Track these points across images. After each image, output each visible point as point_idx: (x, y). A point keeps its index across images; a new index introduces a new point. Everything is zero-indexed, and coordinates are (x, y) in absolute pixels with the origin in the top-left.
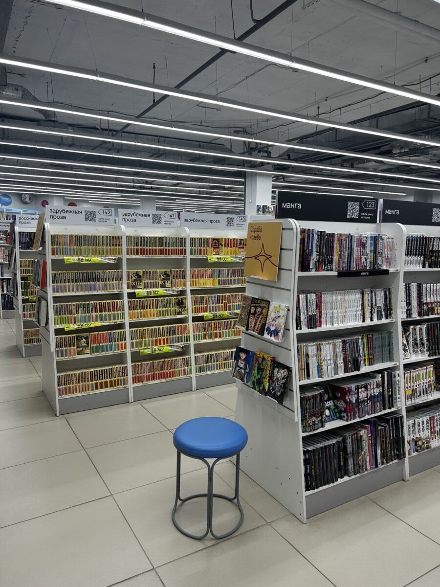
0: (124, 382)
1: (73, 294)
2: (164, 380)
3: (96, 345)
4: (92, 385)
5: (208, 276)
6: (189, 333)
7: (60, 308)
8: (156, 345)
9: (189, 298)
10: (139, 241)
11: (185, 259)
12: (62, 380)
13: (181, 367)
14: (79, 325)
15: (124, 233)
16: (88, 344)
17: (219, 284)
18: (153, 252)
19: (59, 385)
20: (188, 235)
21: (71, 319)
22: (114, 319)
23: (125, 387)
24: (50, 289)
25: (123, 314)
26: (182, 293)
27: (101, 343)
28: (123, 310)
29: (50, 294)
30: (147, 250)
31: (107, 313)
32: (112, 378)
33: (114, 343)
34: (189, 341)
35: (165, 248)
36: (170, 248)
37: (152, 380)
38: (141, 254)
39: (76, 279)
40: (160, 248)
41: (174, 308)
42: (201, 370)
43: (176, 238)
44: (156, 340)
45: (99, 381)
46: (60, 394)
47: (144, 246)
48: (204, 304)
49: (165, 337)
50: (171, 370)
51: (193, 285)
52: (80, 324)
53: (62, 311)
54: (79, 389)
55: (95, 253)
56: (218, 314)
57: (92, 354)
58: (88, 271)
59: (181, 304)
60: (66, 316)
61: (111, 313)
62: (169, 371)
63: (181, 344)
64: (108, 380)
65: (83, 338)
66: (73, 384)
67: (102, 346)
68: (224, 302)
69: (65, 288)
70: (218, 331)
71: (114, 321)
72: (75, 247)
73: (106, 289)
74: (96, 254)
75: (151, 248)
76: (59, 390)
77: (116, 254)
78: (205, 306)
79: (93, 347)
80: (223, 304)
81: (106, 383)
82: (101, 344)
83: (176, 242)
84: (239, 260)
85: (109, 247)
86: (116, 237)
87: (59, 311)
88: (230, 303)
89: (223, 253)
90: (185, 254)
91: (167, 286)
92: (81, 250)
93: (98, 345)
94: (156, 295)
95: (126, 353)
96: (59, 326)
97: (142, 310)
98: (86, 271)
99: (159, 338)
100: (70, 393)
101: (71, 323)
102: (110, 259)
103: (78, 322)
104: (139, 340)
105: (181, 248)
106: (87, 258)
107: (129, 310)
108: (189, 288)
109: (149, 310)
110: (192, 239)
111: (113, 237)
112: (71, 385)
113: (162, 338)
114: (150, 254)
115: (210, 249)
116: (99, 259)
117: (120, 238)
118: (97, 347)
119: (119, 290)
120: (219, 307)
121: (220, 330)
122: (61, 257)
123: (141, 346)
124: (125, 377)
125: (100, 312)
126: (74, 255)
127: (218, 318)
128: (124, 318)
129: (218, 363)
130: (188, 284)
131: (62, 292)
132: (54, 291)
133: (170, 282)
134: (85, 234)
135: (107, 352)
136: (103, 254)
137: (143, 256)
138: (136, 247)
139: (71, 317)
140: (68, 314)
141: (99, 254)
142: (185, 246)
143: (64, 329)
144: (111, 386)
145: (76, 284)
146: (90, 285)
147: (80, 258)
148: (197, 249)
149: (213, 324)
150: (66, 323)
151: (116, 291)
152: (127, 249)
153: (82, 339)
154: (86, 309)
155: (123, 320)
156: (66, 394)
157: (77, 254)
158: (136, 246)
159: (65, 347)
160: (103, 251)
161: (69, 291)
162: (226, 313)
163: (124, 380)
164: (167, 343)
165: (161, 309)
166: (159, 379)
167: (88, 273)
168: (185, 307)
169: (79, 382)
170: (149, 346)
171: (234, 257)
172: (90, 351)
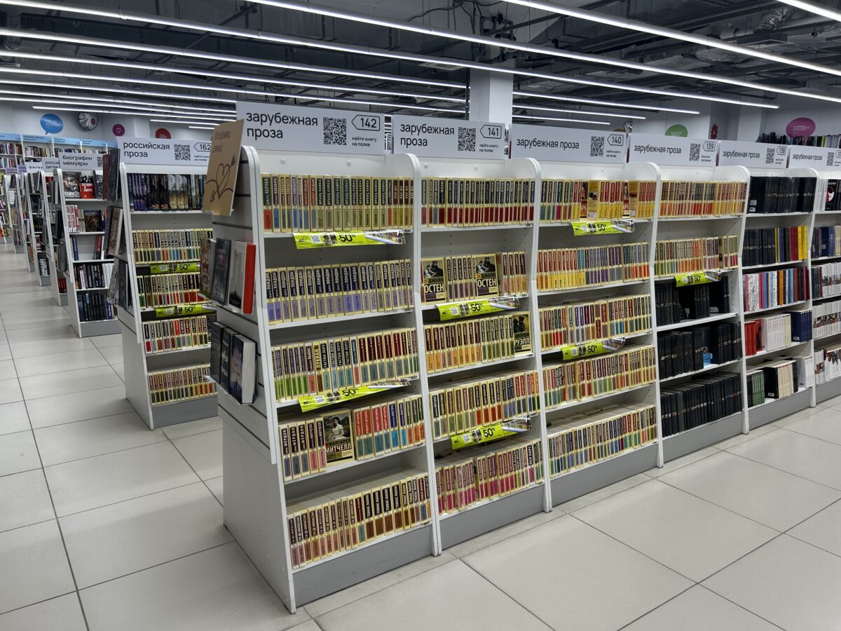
0: (424, 513)
1: (313, 321)
2: (495, 498)
3: (365, 436)
4: (361, 528)
5: (570, 266)
6: (538, 392)
7: (286, 357)
8: (479, 422)
9: (536, 314)
10: (444, 190)
11: (528, 230)
12: (299, 528)
13: (526, 466)
14: (329, 395)
15: (419, 173)
16: (347, 434)
17: (588, 283)
18: (473, 216)
19: (293, 541)
20: (539, 176)
21: (312, 382)
22: (400, 373)
23: (425, 524)
24: (262, 313)
25: (416, 360)
26: (523, 303)
27: (376, 431)
28: (416, 351)
29: (265, 325)
30: (461, 210)
31: (385, 360)
32: (400, 506)
33: (401, 428)
34: (539, 408)
35: (494, 205)
36: (505, 205)
37: (474, 500)
38: (450, 221)
39: (317, 286)
40: (485, 206)
41: (510, 340)
42: (559, 466)
43: (517, 183)
44: (479, 413)
45: (374, 518)
46: (295, 562)
47: (456, 202)
48: (560, 328)
49: (496, 405)
50: (509, 475)
51: (542, 287)
52: (330, 391)
53: (292, 365)
54: (336, 543)
55: (360, 222)
56: (586, 346)
57: (359, 458)
58: (343, 265)
59: (520, 328)
60: (301, 374)
61: (392, 359)
62: (504, 476)
63: (523, 416)
64: (393, 512)
65: (336, 422)
66: (322, 533)
67: (379, 438)
68: (596, 319)
69: (295, 307)
70: (586, 382)
71: (399, 378)
72: (317, 208)
73: (382, 306)
74: (361, 224)
75: (470, 206)
76: (294, 552)
77: (401, 224)
78: (563, 329)
79: (360, 442)
80: (594, 325)
81: (389, 519)
82: (376, 434)
83: (516, 190)
84: (626, 228)
85: (387, 207)
86: (401, 182)
87: (285, 364)
88: (606, 321)
89: (597, 215)
90: (532, 218)
91: (491, 290)
92: (329, 214)
93: (370, 435)
94: (477, 313)
95: (425, 447)
96: (287, 401)
97: (452, 349)
98: (338, 266)
99: (484, 407)
100: (317, 554)
101: (313, 390)
102: (391, 235)
103: (328, 387)
104: (449, 416)
105: (524, 205)
106: (344, 234)
107: (428, 350)
108: (535, 293)
109: (463, 347)
110: (545, 183)
111: (395, 182)
112: (318, 537)
113: (490, 406)
114: (467, 221)
115: (577, 206)
116: (368, 234)
117: (408, 183)
118: (368, 441)
119: (406, 307)
120: (588, 329)
121: (589, 378)
122: (286, 233)
123: (452, 429)
124: (425, 502)
125: (370, 359)
126: (314, 227)
127: (587, 354)
128: (417, 369)
129: (588, 447)
130: (533, 283)
131: (287, 316)
132: (271, 318)
133: (496, 281)
134: (338, 175)
135: (390, 450)
136: (376, 223)
137: (456, 225)
138: (439, 206)
139: (312, 377)
140: (304, 370)
141: (367, 224)
142: (532, 201)
143: (298, 406)
144: (399, 525)
145: (318, 296)
146: (348, 298)
147: (328, 234)
148: (554, 207)
149: (578, 368)
150: (300, 392)
151: (400, 310)
152: (424, 210)
153: (335, 426)
154: (343, 356)
155: (417, 374)
156: (309, 558)
157: (321, 225)
158: (440, 202)
159: (302, 449)
160: (376, 216)
161: (304, 314)
162: (598, 343)
163: (423, 507)
164: (500, 417)
165: (486, 343)
166: (487, 495)
167: (343, 269)
168: (528, 334)
169: (334, 528)
170: (468, 426)
171: (615, 223)
172: (352, 450)
